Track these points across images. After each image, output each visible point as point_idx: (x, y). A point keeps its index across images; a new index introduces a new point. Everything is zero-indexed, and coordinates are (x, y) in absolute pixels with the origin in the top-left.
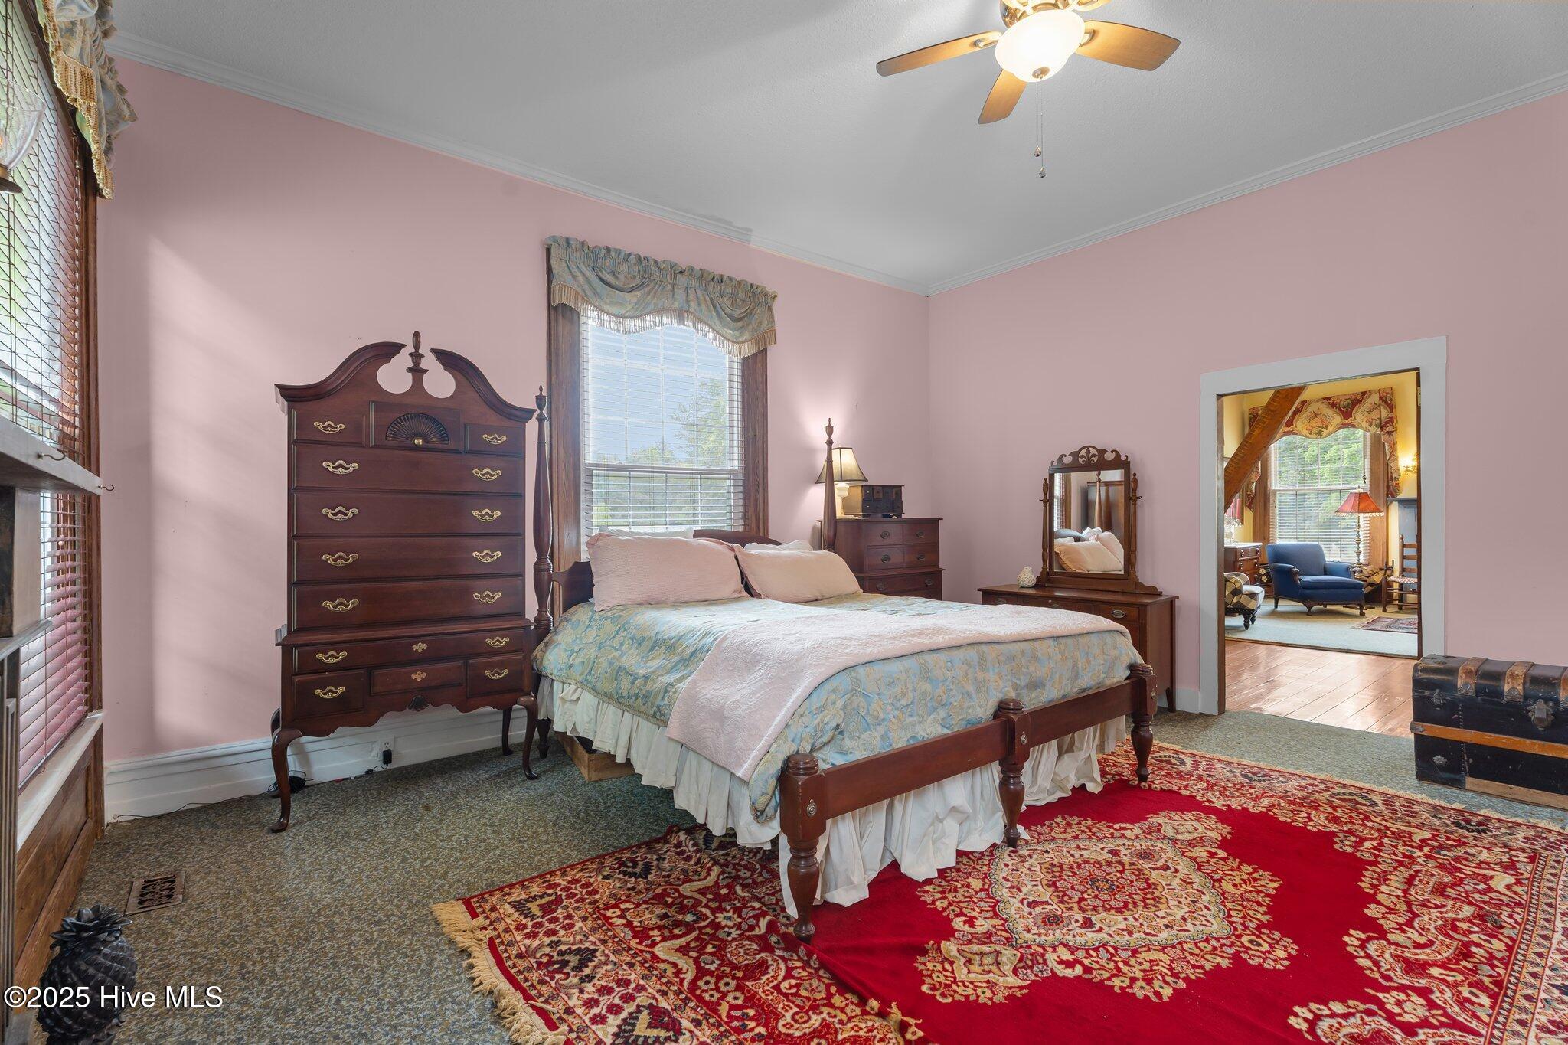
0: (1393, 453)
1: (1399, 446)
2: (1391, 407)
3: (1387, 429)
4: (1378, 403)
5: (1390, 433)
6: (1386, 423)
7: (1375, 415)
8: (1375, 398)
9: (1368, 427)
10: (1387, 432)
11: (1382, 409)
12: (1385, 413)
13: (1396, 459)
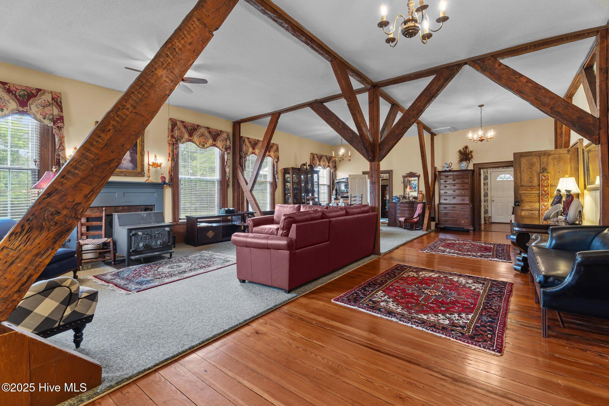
0: (62, 144)
1: (66, 140)
2: (60, 107)
3: (59, 125)
4: (51, 102)
5: (60, 128)
6: (58, 119)
7: (48, 110)
8: (48, 97)
9: (42, 119)
10: (58, 127)
11: (54, 108)
12: (56, 111)
13: (64, 149)
